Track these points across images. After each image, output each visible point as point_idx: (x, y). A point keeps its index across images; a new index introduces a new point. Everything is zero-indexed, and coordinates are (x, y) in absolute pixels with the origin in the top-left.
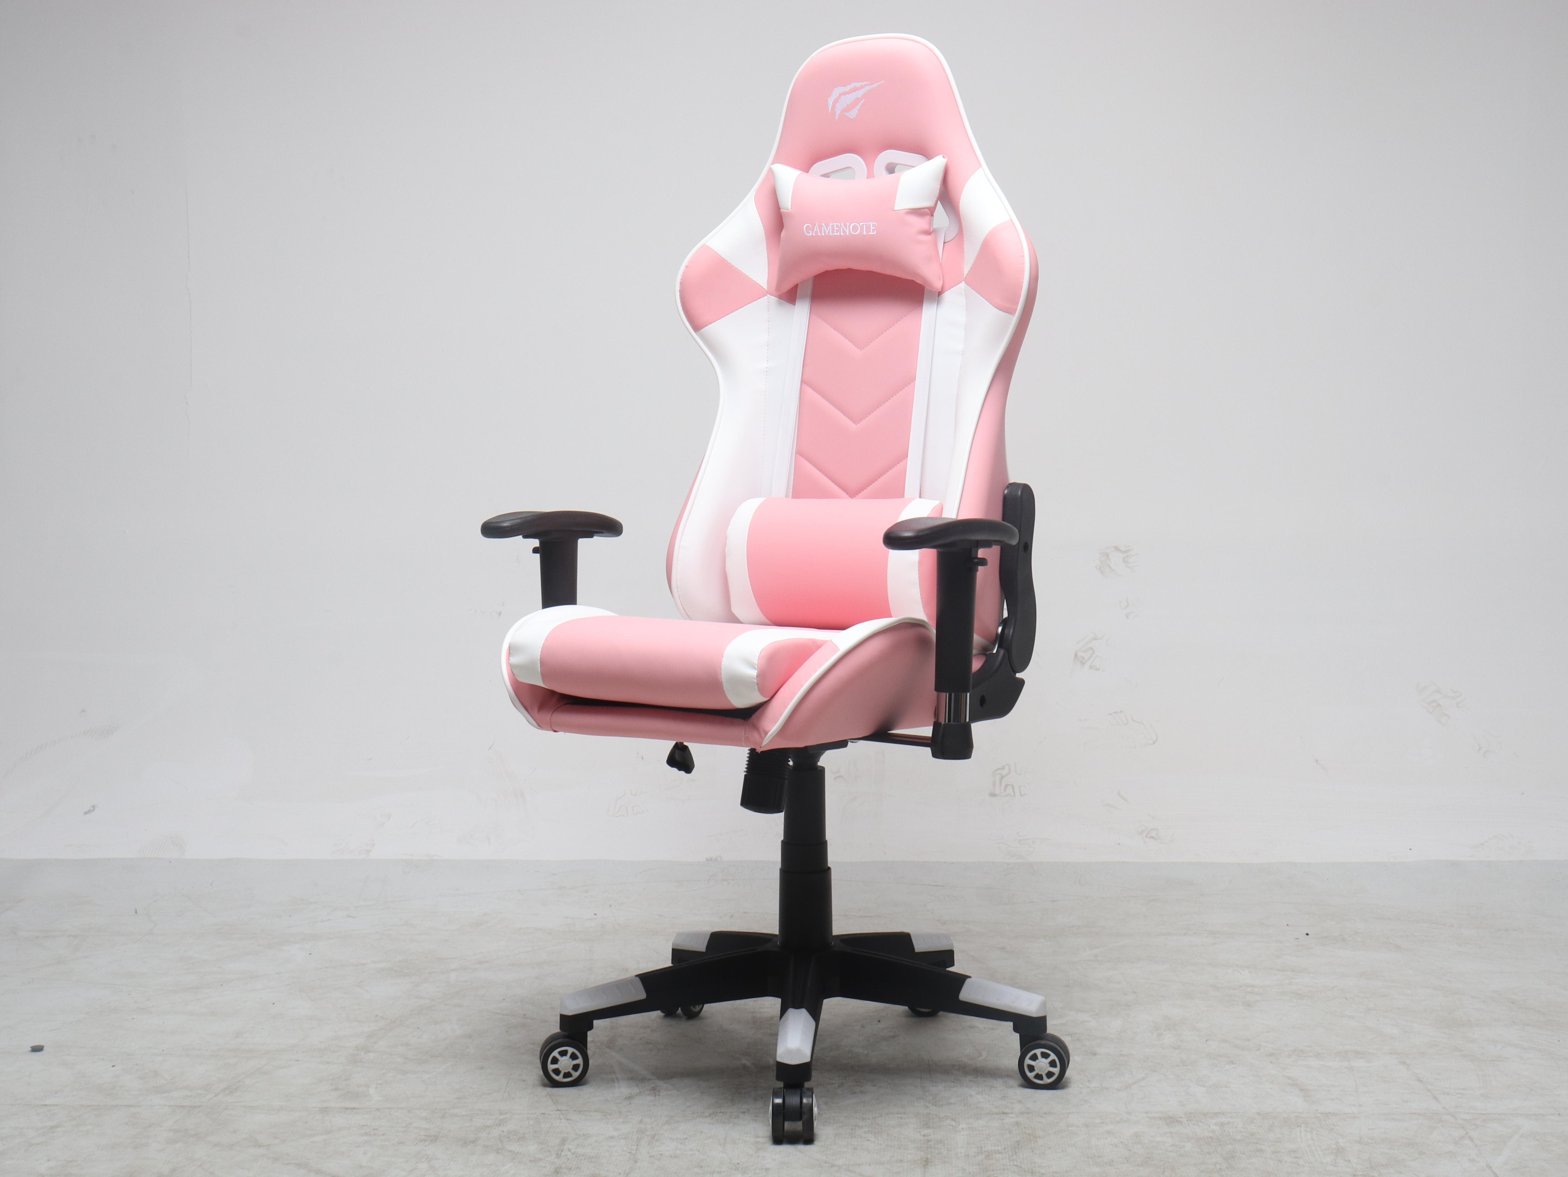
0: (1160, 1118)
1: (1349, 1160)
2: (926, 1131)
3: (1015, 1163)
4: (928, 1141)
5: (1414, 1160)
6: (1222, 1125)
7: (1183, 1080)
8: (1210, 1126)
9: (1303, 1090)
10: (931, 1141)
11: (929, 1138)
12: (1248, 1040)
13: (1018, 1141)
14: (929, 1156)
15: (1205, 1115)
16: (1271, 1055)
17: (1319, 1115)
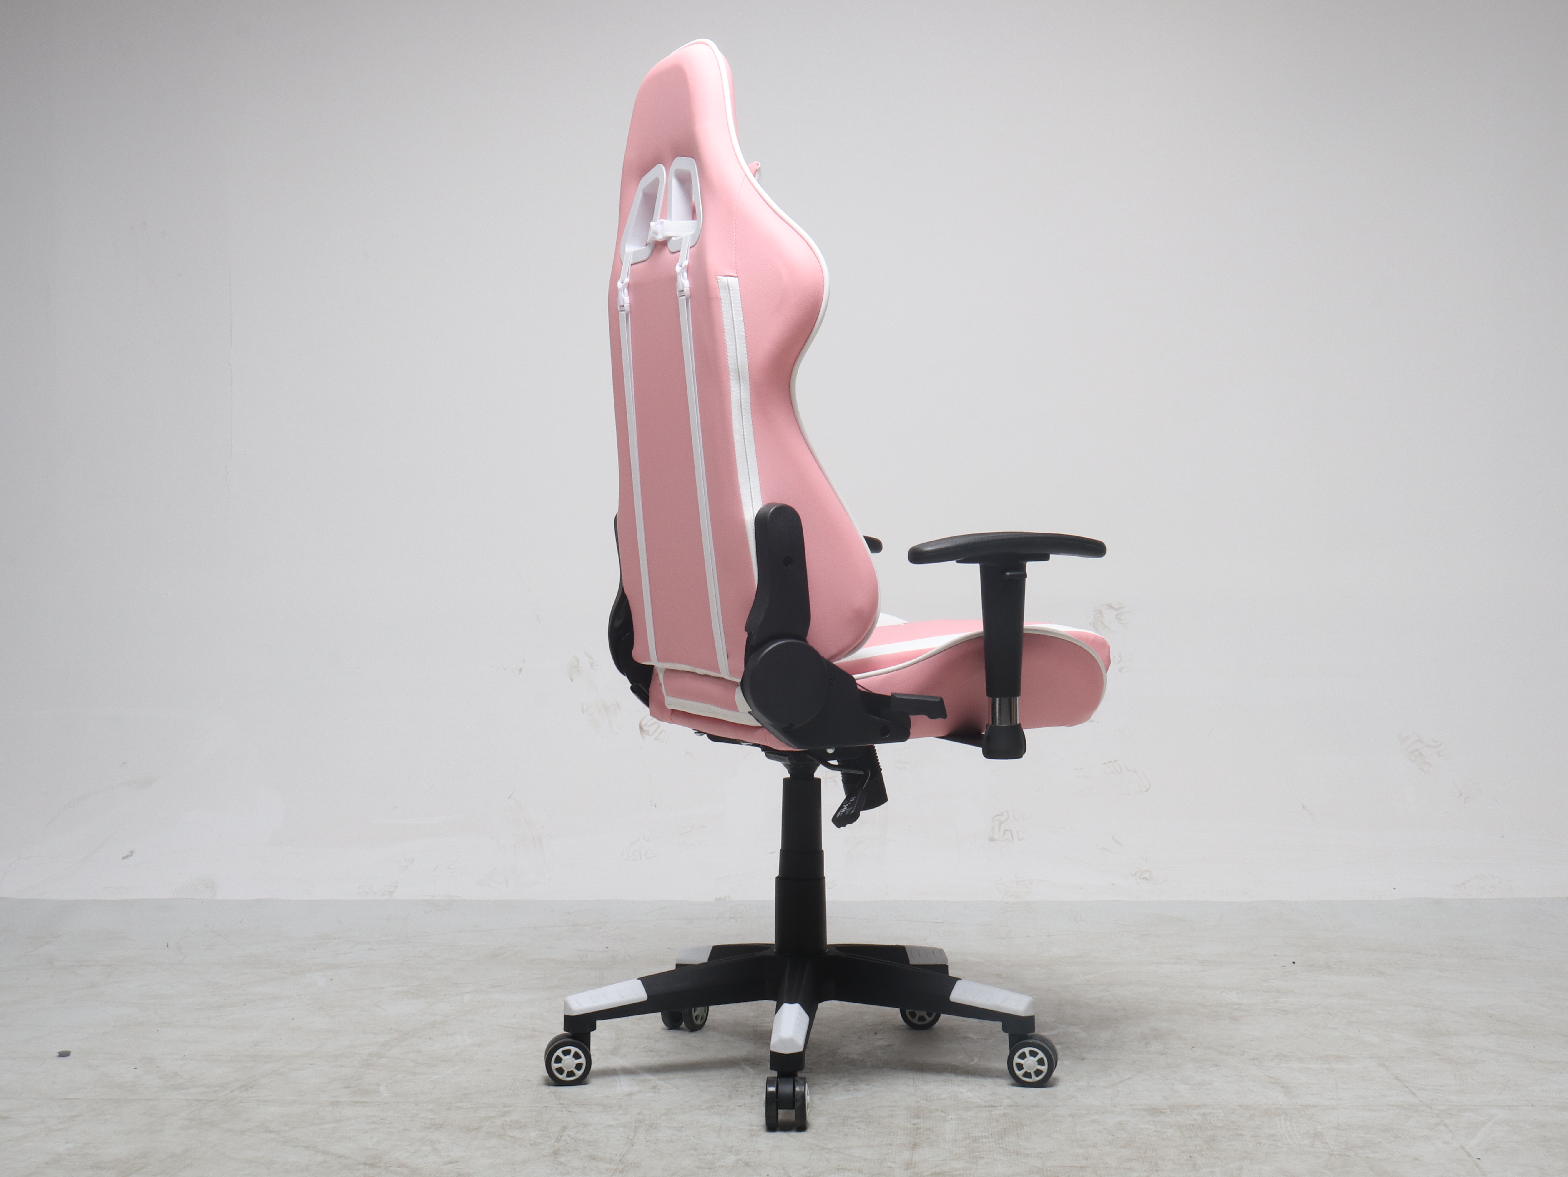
0: (1144, 1110)
1: (1326, 1143)
2: (917, 1120)
3: (1001, 1146)
4: (919, 1128)
5: (1389, 1143)
6: (1204, 1114)
7: (1168, 1079)
8: (1193, 1116)
9: (1284, 1087)
11: (920, 1125)
12: (1233, 1047)
13: (1005, 1128)
14: (917, 1141)
15: (1187, 1107)
16: (1254, 1059)
17: (1299, 1107)
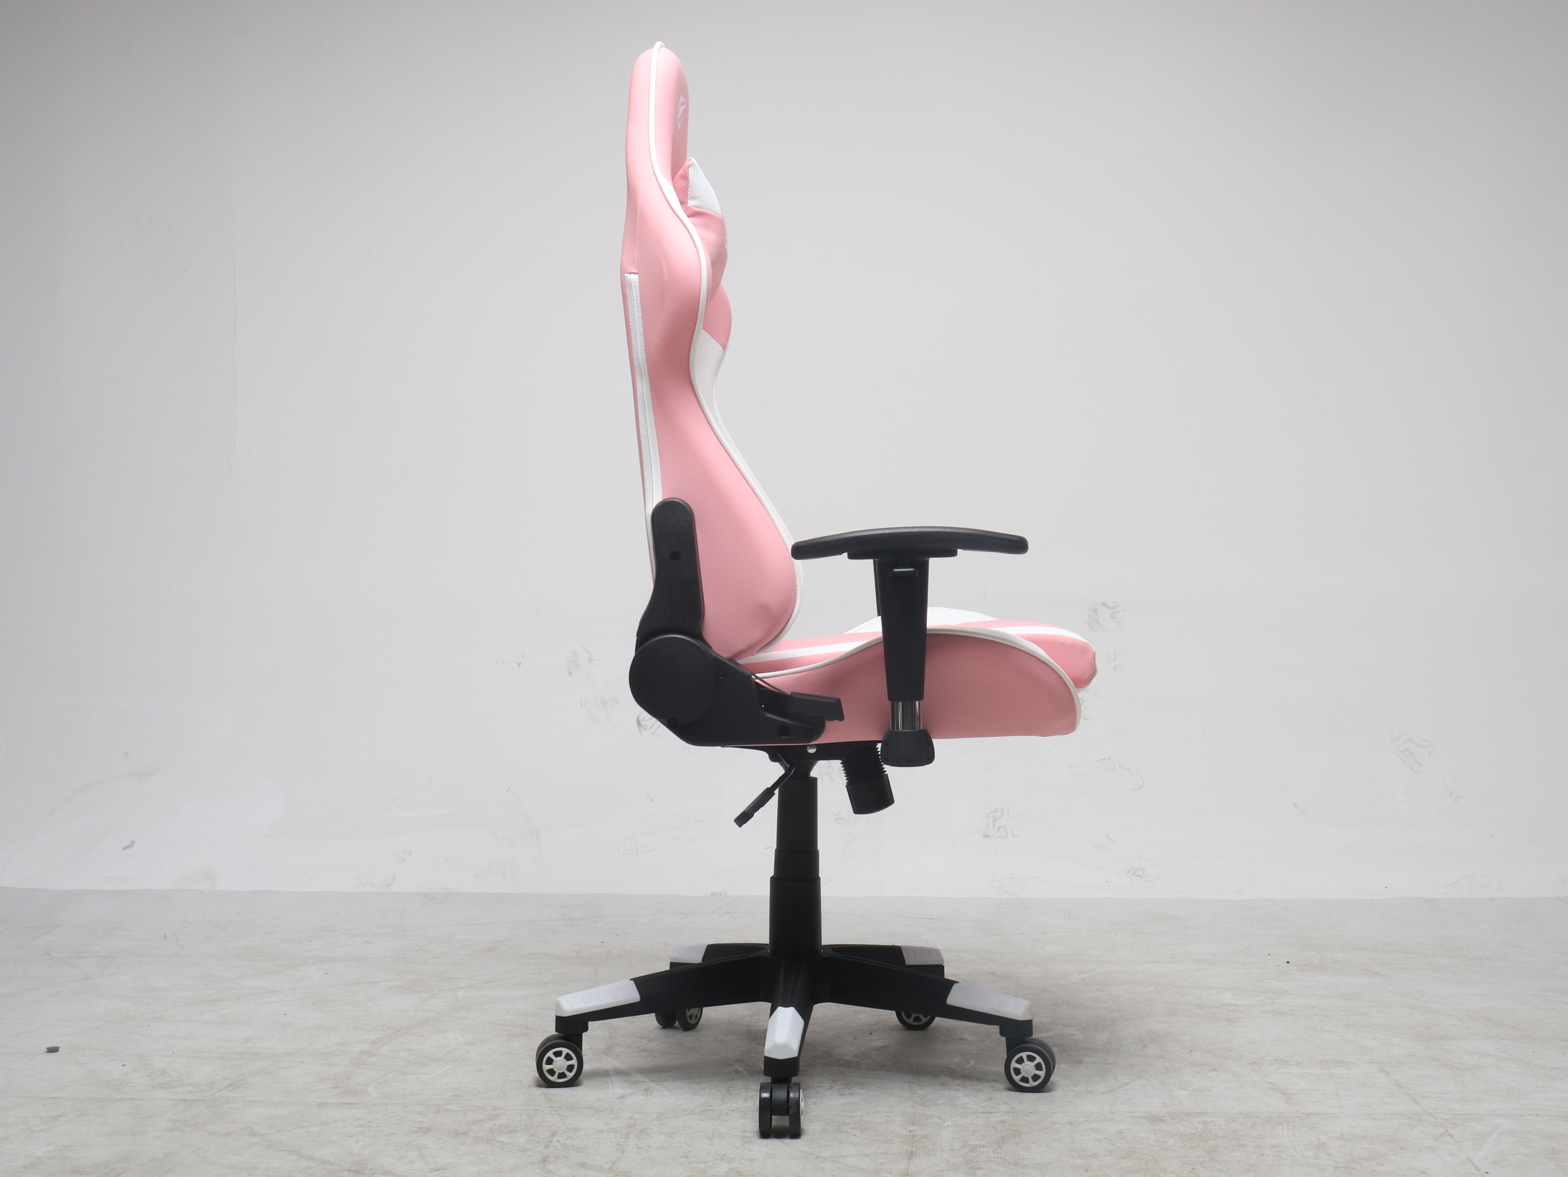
0: (1144, 1117)
1: (1331, 1154)
2: (912, 1128)
3: (999, 1156)
4: (914, 1136)
5: (1395, 1154)
6: (1205, 1123)
7: (1167, 1085)
8: (1193, 1124)
9: (1284, 1093)
10: (917, 1136)
11: (915, 1133)
12: (1231, 1051)
13: (1002, 1137)
14: (914, 1149)
15: (1187, 1114)
16: (1253, 1063)
17: (1301, 1115)
